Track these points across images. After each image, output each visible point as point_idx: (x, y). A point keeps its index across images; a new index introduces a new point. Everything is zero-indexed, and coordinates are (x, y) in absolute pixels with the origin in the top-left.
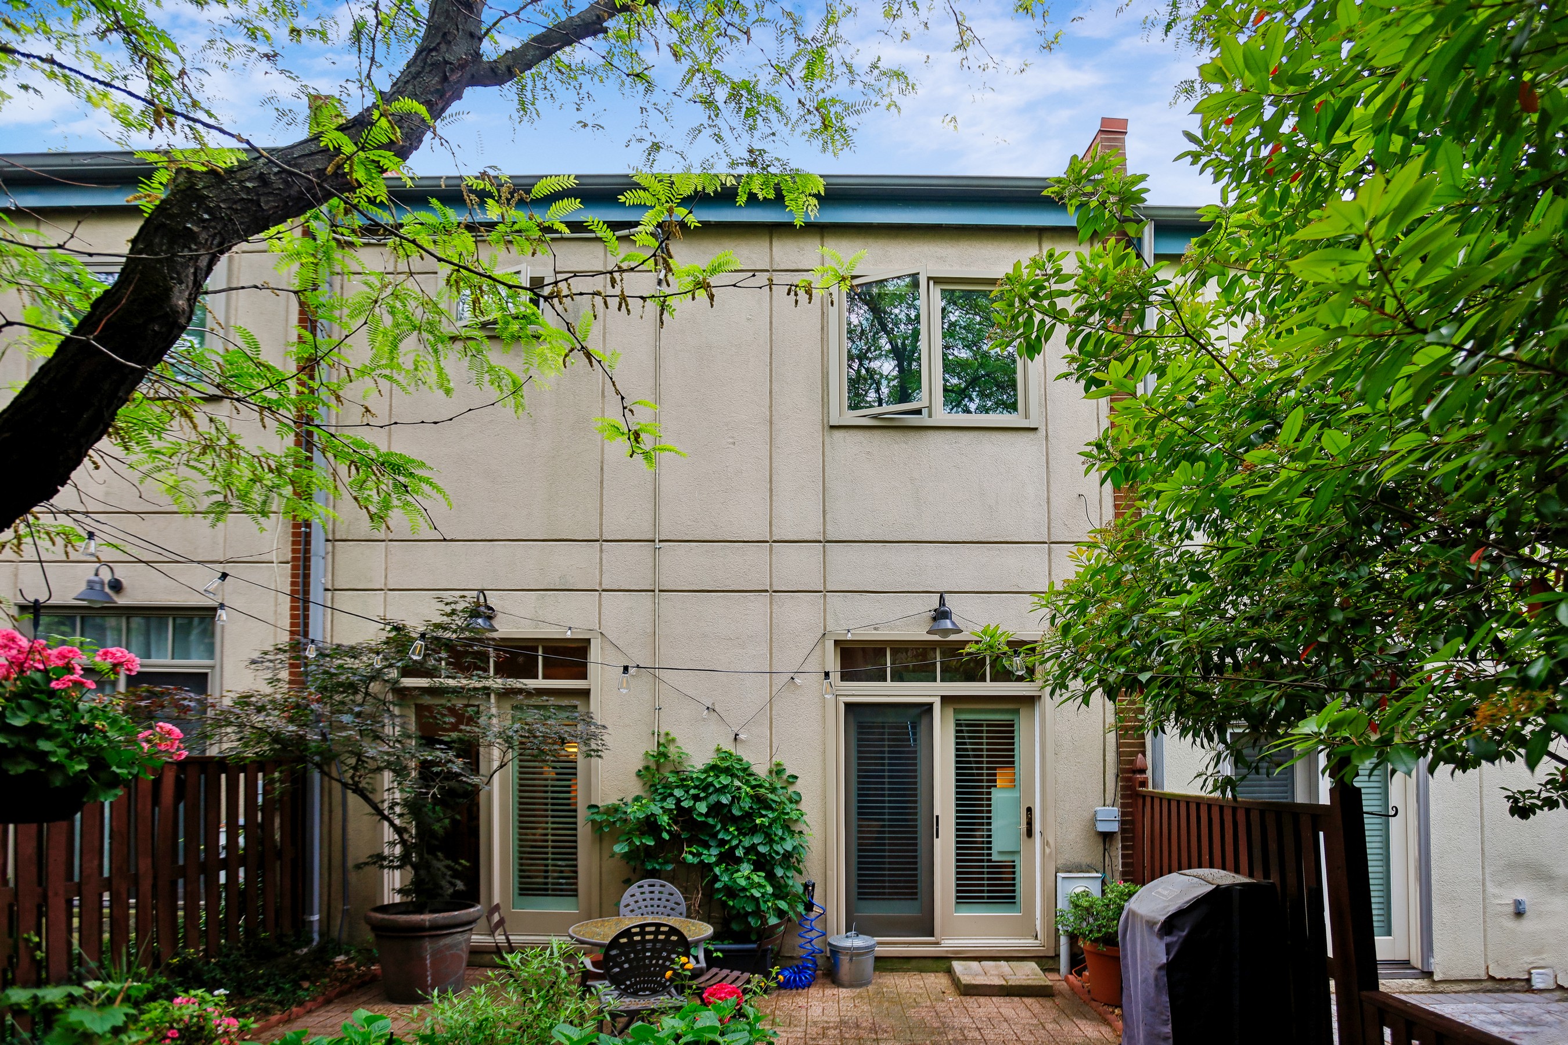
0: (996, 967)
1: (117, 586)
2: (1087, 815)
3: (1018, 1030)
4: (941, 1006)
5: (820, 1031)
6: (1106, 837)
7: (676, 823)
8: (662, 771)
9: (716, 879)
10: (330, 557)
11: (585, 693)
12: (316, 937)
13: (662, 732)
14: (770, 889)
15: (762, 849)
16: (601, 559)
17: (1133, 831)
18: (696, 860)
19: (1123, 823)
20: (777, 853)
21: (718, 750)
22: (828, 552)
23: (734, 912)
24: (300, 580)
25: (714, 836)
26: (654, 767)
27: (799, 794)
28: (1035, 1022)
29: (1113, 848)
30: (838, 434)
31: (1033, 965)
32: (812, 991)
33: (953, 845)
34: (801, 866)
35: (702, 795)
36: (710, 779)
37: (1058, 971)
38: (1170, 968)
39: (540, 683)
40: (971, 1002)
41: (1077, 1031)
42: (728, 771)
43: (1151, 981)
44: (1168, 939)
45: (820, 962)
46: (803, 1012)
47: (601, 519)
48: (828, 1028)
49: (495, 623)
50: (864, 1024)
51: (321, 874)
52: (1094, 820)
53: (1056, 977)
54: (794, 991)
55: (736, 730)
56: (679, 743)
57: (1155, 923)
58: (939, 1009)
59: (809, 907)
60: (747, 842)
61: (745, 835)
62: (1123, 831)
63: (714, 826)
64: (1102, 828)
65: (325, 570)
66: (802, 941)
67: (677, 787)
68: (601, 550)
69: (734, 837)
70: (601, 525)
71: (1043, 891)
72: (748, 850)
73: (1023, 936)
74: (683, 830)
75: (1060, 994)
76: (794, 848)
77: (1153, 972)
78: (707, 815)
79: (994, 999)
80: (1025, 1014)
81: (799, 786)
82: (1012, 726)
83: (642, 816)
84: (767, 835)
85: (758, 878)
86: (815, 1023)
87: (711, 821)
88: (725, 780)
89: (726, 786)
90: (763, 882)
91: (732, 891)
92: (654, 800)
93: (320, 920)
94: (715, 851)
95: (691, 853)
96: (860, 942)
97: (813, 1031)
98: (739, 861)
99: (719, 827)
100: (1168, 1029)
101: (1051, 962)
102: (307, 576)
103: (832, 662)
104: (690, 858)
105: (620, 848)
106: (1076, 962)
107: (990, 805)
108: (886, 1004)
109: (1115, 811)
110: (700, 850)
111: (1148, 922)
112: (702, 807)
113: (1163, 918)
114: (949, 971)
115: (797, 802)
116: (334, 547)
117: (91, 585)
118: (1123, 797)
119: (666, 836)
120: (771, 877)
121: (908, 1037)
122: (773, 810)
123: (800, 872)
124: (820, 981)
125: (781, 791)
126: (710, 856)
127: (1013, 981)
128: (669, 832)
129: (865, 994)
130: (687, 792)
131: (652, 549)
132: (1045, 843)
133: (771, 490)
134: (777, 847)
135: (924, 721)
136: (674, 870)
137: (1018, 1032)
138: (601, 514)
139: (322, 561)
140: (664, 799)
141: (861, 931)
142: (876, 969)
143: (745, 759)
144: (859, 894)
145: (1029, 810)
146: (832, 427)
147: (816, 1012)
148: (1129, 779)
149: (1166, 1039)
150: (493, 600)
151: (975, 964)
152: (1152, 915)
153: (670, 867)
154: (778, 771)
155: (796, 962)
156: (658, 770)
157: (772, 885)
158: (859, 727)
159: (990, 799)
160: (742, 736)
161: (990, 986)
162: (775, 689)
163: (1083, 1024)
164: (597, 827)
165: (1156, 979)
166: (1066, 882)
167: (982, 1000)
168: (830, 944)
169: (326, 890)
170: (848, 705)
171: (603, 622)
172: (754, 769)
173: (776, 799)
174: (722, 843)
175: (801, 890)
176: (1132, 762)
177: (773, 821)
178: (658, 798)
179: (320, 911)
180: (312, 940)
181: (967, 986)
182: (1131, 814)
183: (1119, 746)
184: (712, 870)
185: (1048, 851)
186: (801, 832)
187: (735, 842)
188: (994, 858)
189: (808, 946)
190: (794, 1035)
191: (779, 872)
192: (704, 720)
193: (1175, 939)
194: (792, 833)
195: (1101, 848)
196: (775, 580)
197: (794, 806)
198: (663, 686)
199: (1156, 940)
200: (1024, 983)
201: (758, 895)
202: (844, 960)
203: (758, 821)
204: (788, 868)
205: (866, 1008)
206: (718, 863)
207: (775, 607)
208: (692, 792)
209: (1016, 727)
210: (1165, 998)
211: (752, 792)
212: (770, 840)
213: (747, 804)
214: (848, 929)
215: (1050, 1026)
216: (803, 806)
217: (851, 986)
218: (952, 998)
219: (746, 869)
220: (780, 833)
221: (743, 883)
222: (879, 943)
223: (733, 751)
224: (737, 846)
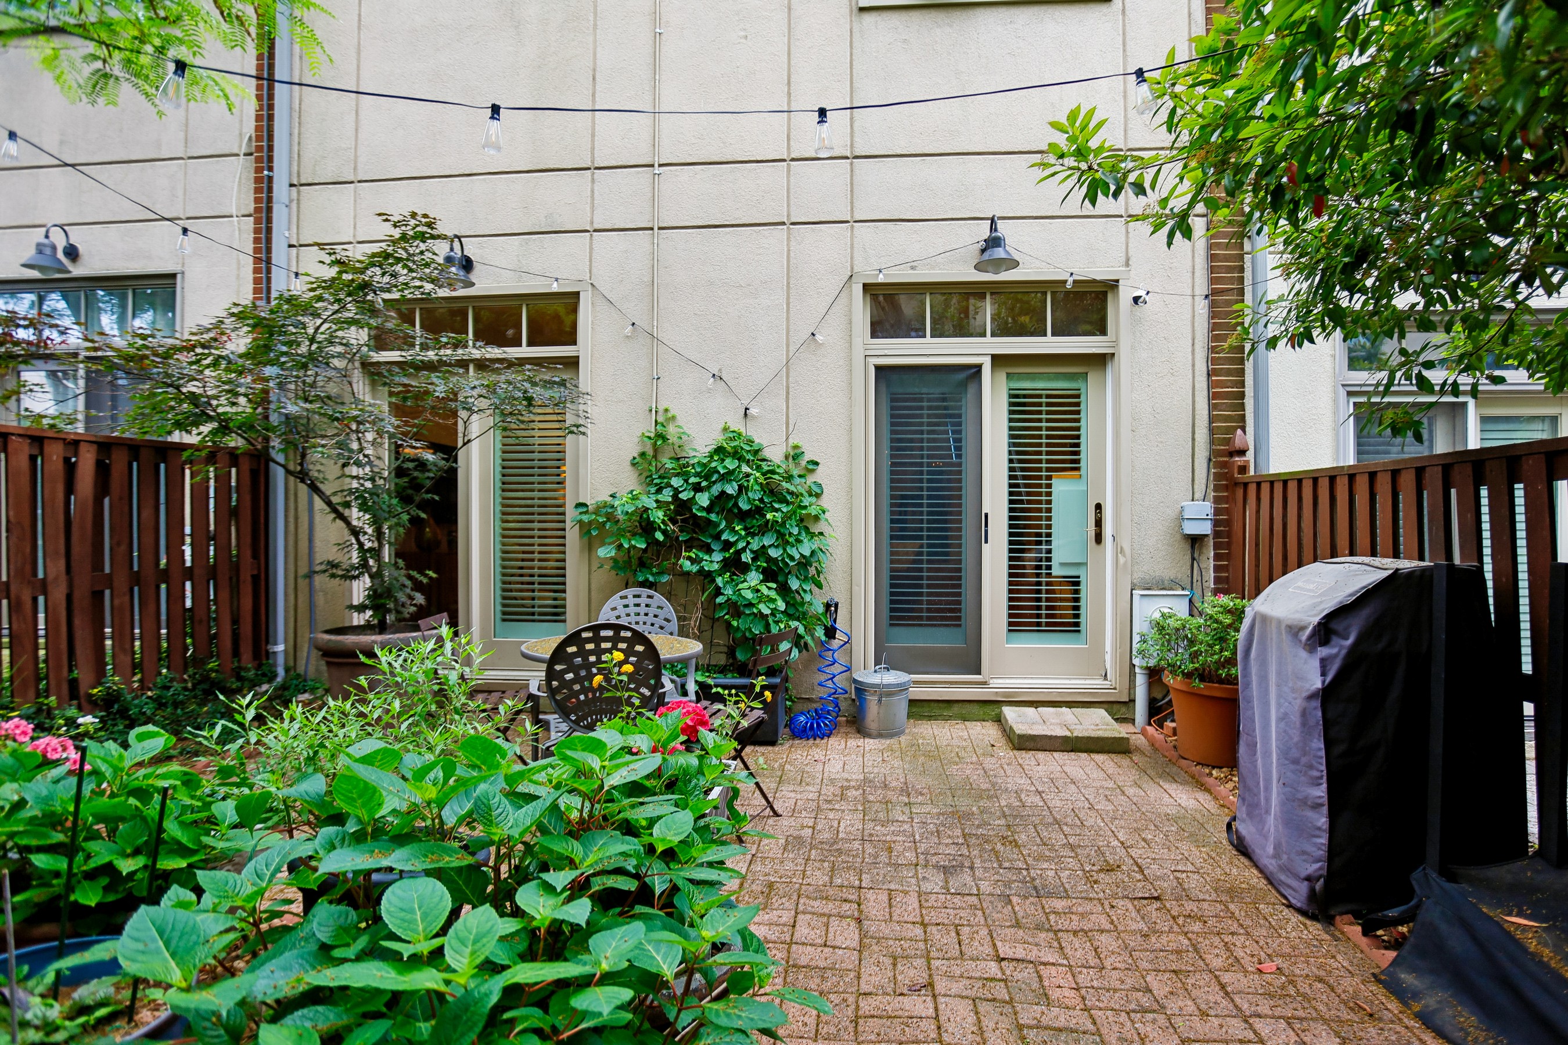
0: (1057, 714)
1: (72, 253)
2: (1172, 513)
3: (1090, 794)
4: (989, 763)
5: (838, 792)
6: (1195, 541)
7: (674, 521)
8: (659, 458)
9: (718, 592)
10: (294, 205)
11: (573, 363)
12: (281, 671)
13: (661, 409)
14: (781, 605)
15: (773, 553)
16: (593, 191)
17: (1229, 535)
18: (695, 568)
19: (1216, 523)
20: (792, 558)
21: (725, 429)
22: (857, 171)
23: (739, 635)
24: (263, 236)
25: (717, 537)
26: (650, 452)
27: (820, 486)
28: (1111, 785)
29: (1203, 558)
30: (869, 18)
31: (1102, 712)
32: (833, 741)
33: (1005, 555)
34: (822, 578)
35: (704, 484)
36: (713, 464)
37: (1133, 721)
38: (1327, 695)
39: (525, 351)
40: (1027, 758)
41: (1166, 799)
42: (737, 455)
43: (1296, 718)
44: (1323, 652)
45: (843, 705)
46: (820, 767)
47: (593, 141)
48: (848, 788)
49: (473, 277)
50: (894, 784)
51: (286, 595)
52: (1181, 519)
53: (1130, 728)
54: (811, 741)
55: (745, 403)
56: (680, 421)
57: (1303, 628)
58: (987, 766)
59: (831, 632)
60: (755, 544)
61: (753, 535)
62: (1217, 534)
63: (717, 525)
64: (1192, 529)
65: (289, 222)
66: (823, 677)
67: (677, 475)
68: (593, 181)
69: (741, 538)
70: (593, 149)
71: (1115, 614)
72: (757, 555)
73: (1089, 675)
74: (681, 531)
75: (1138, 749)
76: (813, 553)
77: (1298, 704)
78: (709, 510)
79: (1056, 754)
80: (1096, 774)
81: (820, 476)
82: (1078, 396)
83: (631, 509)
84: (781, 535)
85: (768, 590)
86: (832, 781)
87: (713, 517)
88: (731, 464)
89: (731, 472)
90: (773, 594)
91: (735, 609)
92: (649, 493)
93: (286, 651)
94: (717, 557)
95: (689, 558)
96: (892, 677)
97: (829, 791)
98: (745, 568)
99: (723, 524)
100: (1321, 792)
101: (1123, 709)
102: (269, 230)
103: (861, 313)
104: (687, 565)
105: (606, 552)
106: (1157, 711)
107: (1049, 502)
108: (922, 759)
109: (1207, 508)
110: (701, 555)
111: (1290, 627)
112: (703, 500)
113: (1316, 620)
114: (999, 720)
115: (818, 496)
116: (299, 192)
117: (40, 248)
118: (1216, 489)
119: (659, 536)
120: (784, 590)
121: (949, 801)
122: (788, 503)
123: (820, 586)
124: (842, 730)
125: (798, 480)
126: (713, 561)
127: (1080, 731)
128: (664, 532)
129: (896, 747)
130: (686, 481)
131: (649, 176)
132: (1119, 551)
133: (789, 94)
134: (792, 551)
135: (971, 390)
136: (670, 583)
137: (1091, 798)
138: (593, 135)
139: (285, 210)
140: (659, 491)
141: (892, 666)
142: (910, 716)
143: (757, 441)
144: (891, 618)
145: (1098, 507)
146: (862, 10)
147: (834, 768)
148: (1224, 465)
149: (1316, 806)
150: (472, 249)
151: (1030, 711)
152: (1297, 616)
153: (665, 579)
154: (795, 455)
155: (815, 705)
156: (655, 457)
157: (784, 600)
158: (892, 400)
159: (1049, 494)
160: (752, 411)
161: (1051, 737)
162: (793, 349)
163: (1172, 788)
164: (585, 528)
165: (1304, 713)
166: (1146, 600)
167: (1041, 755)
168: (855, 681)
169: (292, 612)
170: (879, 369)
171: (594, 270)
172: (767, 453)
173: (792, 488)
174: (727, 545)
175: (821, 609)
176: (1228, 441)
177: (787, 517)
178: (653, 490)
179: (286, 641)
180: (276, 676)
181: (1020, 737)
182: (1227, 511)
183: (1212, 419)
184: (714, 581)
185: (1122, 560)
186: (821, 534)
187: (741, 545)
188: (1055, 571)
189: (830, 684)
190: (805, 796)
191: (794, 584)
192: (709, 391)
193: (1334, 651)
194: (812, 535)
195: (1188, 557)
196: (793, 208)
197: (813, 499)
198: (663, 349)
199: (1303, 654)
200: (1094, 734)
201: (766, 611)
202: (872, 701)
203: (769, 516)
204: (806, 579)
205: (897, 763)
206: (721, 573)
207: (793, 243)
208: (692, 480)
209: (1083, 398)
210: (1318, 744)
211: (762, 480)
212: (783, 540)
213: (755, 495)
214: (877, 662)
215: (1131, 791)
216: (825, 502)
217: (880, 736)
218: (1004, 752)
219: (754, 578)
220: (795, 531)
221: (749, 595)
222: (915, 682)
223: (743, 431)
224: (744, 549)
